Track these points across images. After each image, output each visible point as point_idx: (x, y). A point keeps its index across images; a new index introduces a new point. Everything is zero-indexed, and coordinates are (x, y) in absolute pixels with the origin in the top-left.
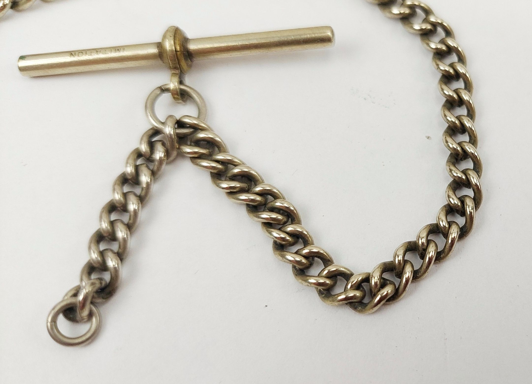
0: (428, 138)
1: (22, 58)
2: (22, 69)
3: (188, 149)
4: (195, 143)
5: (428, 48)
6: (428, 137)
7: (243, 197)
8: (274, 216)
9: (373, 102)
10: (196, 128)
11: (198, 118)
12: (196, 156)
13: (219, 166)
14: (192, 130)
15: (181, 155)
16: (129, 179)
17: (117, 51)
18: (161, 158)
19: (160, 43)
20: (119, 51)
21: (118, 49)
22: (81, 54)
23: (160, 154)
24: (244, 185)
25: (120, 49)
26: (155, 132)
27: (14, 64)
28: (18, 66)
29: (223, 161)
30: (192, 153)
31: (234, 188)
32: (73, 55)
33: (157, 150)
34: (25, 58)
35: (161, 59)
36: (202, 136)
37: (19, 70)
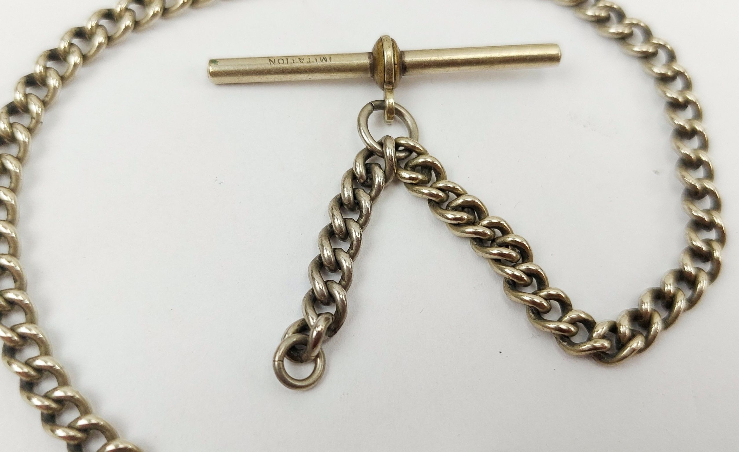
1: (213, 62)
2: (214, 74)
3: (405, 174)
4: (412, 168)
5: (651, 72)
7: (470, 229)
8: (505, 251)
9: (593, 130)
10: (410, 150)
11: (411, 137)
12: (414, 182)
13: (441, 194)
14: (408, 153)
15: (397, 180)
16: (346, 205)
17: (323, 60)
18: (379, 183)
19: (371, 54)
20: (325, 60)
21: (324, 58)
22: (281, 61)
23: (379, 178)
24: (471, 217)
25: (326, 58)
26: (369, 153)
27: (204, 68)
28: (208, 71)
29: (445, 188)
30: (410, 178)
31: (461, 219)
32: (272, 62)
33: (375, 174)
34: (218, 62)
35: (371, 72)
36: (421, 160)
37: (209, 75)
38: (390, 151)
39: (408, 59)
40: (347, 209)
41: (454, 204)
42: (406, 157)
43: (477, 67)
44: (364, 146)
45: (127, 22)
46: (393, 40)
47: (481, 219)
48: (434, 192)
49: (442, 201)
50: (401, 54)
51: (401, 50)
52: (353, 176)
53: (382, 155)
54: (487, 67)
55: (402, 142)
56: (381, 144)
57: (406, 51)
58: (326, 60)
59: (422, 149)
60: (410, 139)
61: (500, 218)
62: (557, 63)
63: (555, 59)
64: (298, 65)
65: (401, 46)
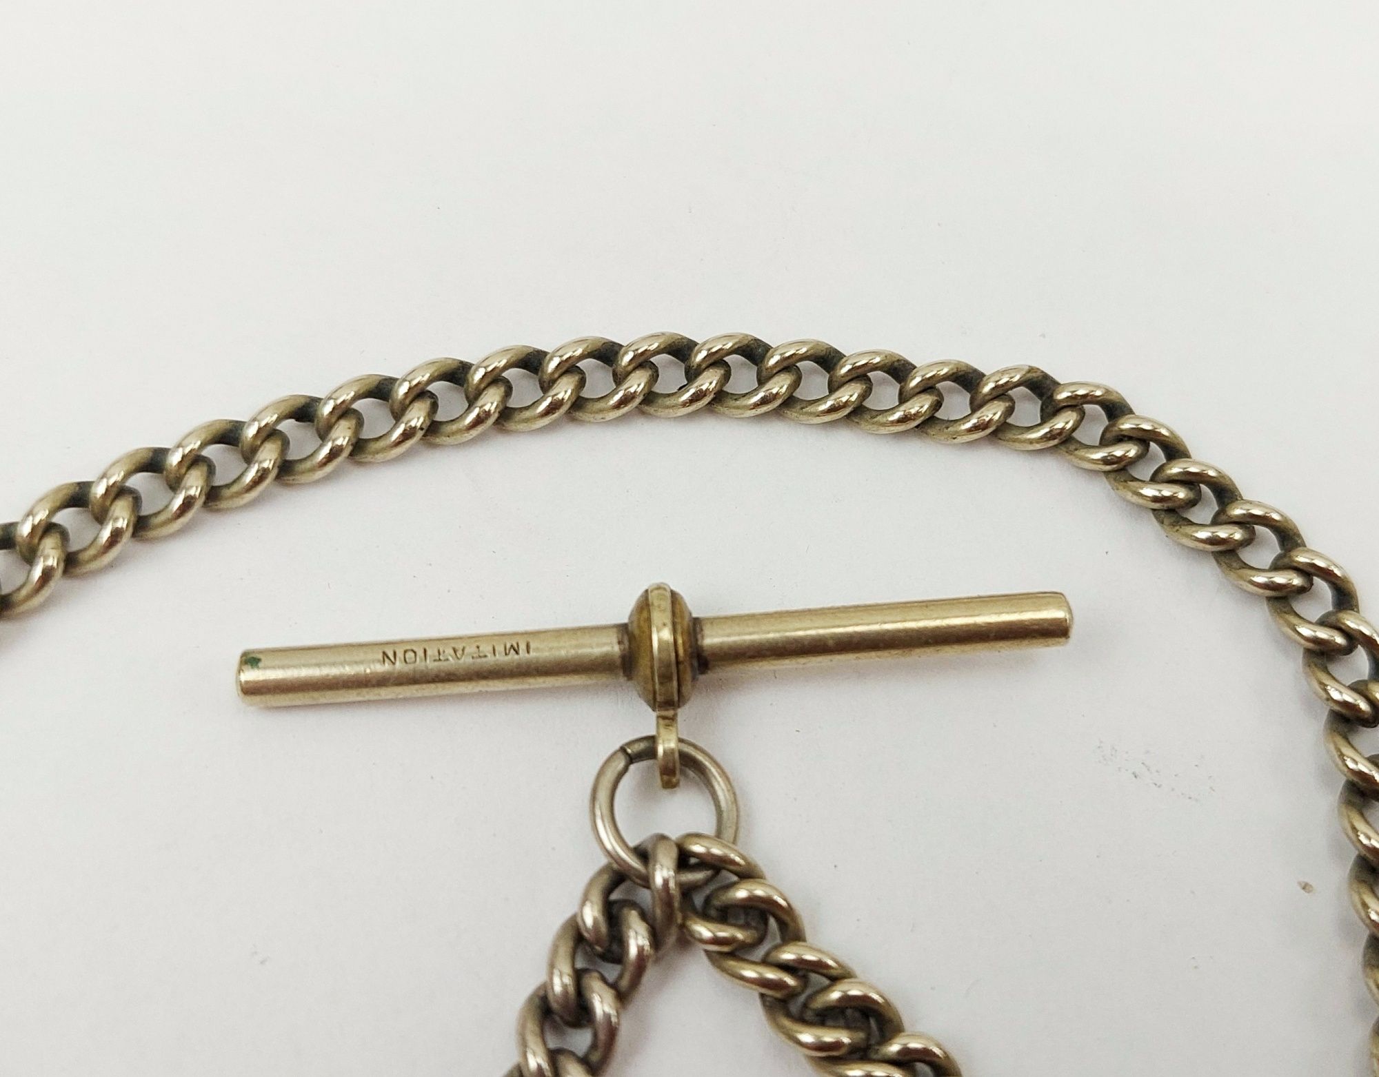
0: (1305, 887)
1: (250, 660)
2: (250, 690)
3: (704, 930)
4: (719, 913)
6: (1303, 884)
7: (857, 1070)
9: (1156, 784)
10: (715, 866)
11: (719, 834)
12: (726, 949)
13: (790, 981)
14: (709, 873)
15: (686, 941)
16: (556, 1011)
17: (509, 651)
18: (641, 950)
19: (623, 629)
20: (514, 650)
21: (512, 646)
22: (410, 655)
23: (637, 939)
24: (861, 1035)
25: (518, 644)
26: (617, 877)
27: (228, 677)
28: (236, 682)
29: (796, 965)
30: (716, 941)
31: (837, 1045)
32: (388, 657)
33: (629, 927)
34: (259, 660)
35: (624, 672)
36: (741, 893)
37: (240, 692)
38: (663, 873)
39: (712, 639)
40: (562, 1024)
41: (820, 1002)
42: (707, 881)
43: (873, 654)
44: (603, 861)
45: (50, 556)
46: (674, 595)
47: (886, 1038)
48: (771, 975)
49: (792, 994)
50: (695, 626)
51: (695, 615)
52: (577, 937)
53: (646, 882)
54: (896, 654)
55: (698, 848)
56: (643, 854)
57: (708, 619)
58: (517, 653)
59: (742, 862)
60: (717, 839)
61: (930, 1039)
62: (1062, 640)
63: (1056, 631)
64: (451, 663)
65: (696, 609)
